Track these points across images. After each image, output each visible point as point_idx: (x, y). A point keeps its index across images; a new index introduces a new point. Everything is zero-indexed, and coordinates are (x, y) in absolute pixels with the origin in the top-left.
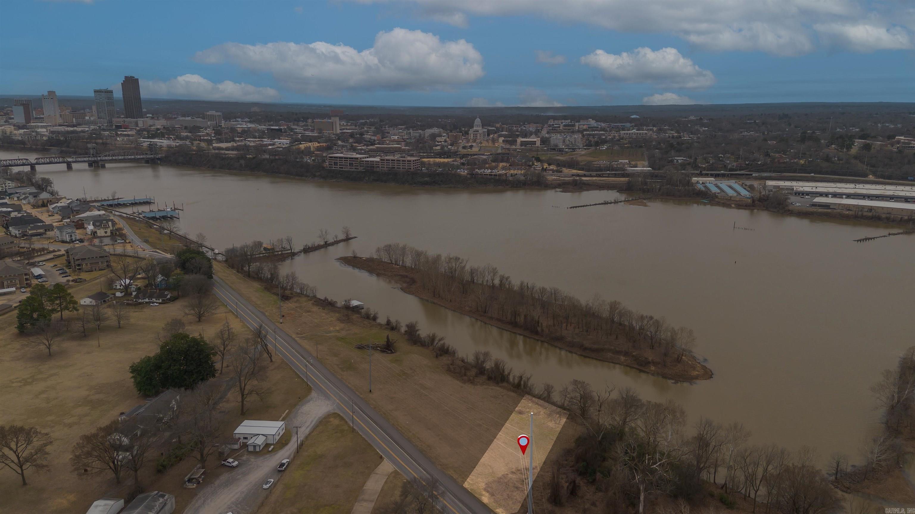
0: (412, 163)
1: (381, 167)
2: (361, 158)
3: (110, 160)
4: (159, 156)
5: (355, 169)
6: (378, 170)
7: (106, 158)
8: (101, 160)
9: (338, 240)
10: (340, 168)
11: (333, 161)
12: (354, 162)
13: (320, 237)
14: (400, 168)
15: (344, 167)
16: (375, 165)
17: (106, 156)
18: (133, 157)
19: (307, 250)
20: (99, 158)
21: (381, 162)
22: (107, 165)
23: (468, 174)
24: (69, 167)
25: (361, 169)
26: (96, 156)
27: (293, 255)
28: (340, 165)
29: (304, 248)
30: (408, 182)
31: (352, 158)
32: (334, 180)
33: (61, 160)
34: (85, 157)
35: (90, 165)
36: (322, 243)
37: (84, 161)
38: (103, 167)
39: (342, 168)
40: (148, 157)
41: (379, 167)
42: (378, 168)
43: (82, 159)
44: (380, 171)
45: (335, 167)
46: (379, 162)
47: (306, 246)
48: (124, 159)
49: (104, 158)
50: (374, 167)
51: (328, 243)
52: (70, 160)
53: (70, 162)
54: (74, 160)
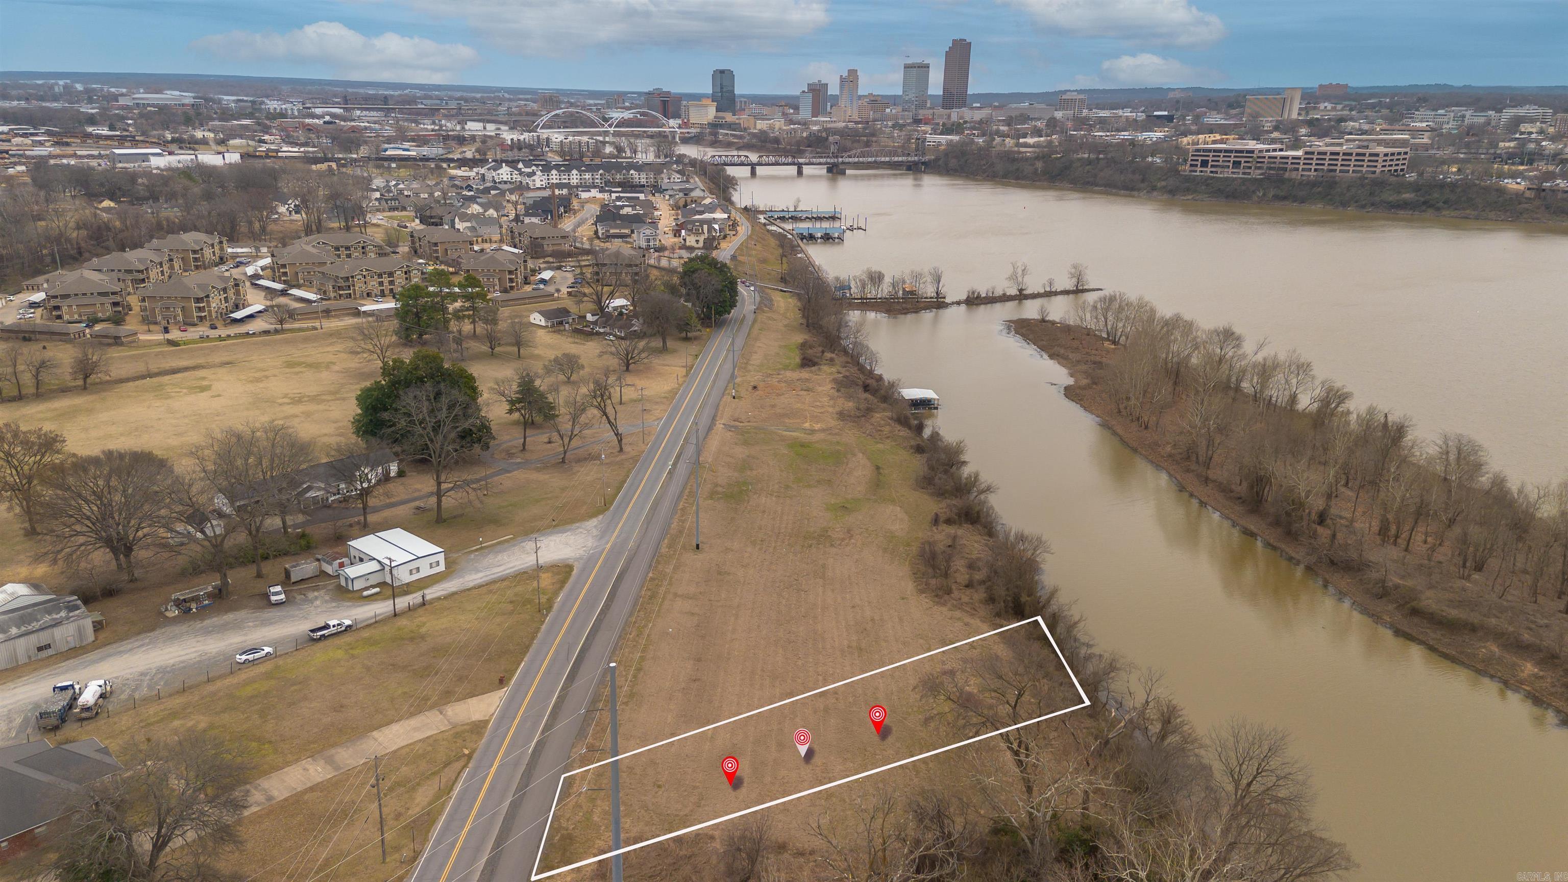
0: (1380, 159)
1: (1303, 170)
2: (1261, 151)
3: (855, 163)
4: (927, 158)
5: (1244, 173)
6: (1294, 175)
7: (850, 160)
8: (843, 163)
9: (1053, 290)
10: (1212, 172)
11: (1200, 159)
12: (1243, 160)
13: (1010, 278)
14: (1348, 171)
15: (1219, 170)
16: (1289, 166)
17: (850, 157)
18: (887, 159)
19: (974, 301)
20: (840, 160)
21: (1305, 159)
22: (848, 172)
23: (1529, 189)
24: (800, 173)
25: (1256, 174)
26: (837, 157)
27: (939, 303)
28: (1212, 166)
29: (968, 297)
30: (1356, 202)
31: (1241, 151)
32: (1190, 197)
33: (790, 160)
34: (821, 157)
35: (829, 170)
36: (1013, 291)
37: (820, 164)
38: (843, 173)
39: (1216, 173)
40: (910, 159)
41: (1297, 169)
42: (1295, 172)
43: (818, 160)
44: (1299, 177)
45: (1201, 172)
46: (1300, 158)
47: (973, 293)
48: (875, 162)
49: (847, 160)
50: (1285, 169)
51: (1025, 292)
52: (801, 161)
53: (802, 164)
54: (807, 161)
